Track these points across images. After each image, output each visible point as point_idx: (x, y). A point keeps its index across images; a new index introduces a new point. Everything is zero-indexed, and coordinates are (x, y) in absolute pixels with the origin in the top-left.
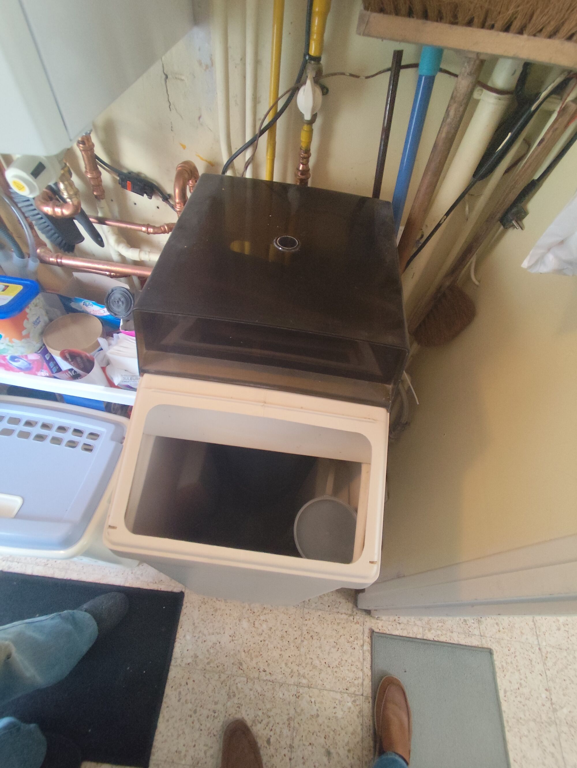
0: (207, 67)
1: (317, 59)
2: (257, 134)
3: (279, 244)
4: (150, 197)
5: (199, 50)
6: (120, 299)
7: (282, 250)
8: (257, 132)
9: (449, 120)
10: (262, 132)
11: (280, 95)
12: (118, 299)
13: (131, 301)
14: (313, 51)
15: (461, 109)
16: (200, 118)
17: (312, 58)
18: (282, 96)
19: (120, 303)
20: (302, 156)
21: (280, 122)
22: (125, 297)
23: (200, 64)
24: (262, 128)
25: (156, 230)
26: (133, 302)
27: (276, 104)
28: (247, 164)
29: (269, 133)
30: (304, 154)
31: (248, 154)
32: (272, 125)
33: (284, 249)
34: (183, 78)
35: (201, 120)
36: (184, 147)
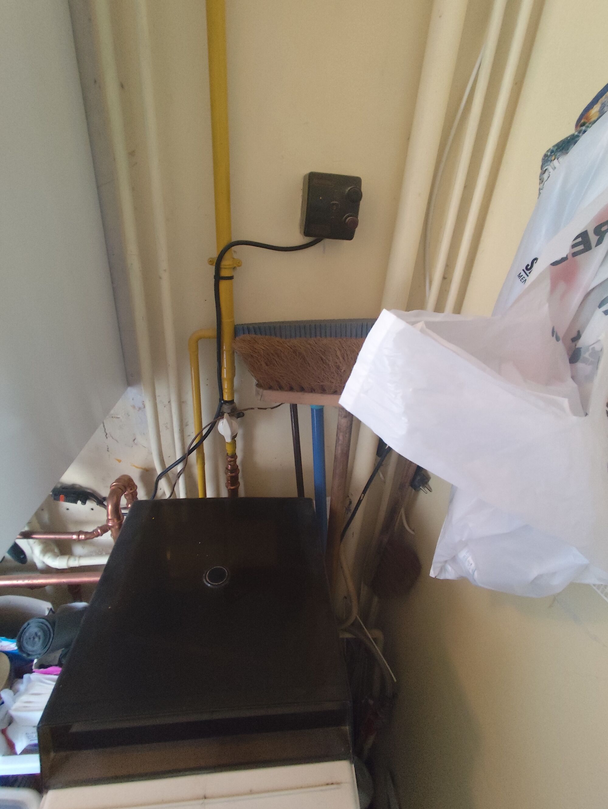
0: (140, 409)
1: (232, 402)
2: (186, 454)
3: (208, 580)
4: (84, 503)
5: (133, 399)
6: (36, 634)
7: (212, 587)
8: (186, 451)
9: (340, 442)
10: (190, 452)
11: (203, 427)
12: (34, 634)
13: (50, 635)
14: (226, 398)
15: (347, 435)
16: (134, 440)
17: (226, 402)
18: (205, 428)
19: (37, 639)
20: (229, 460)
21: (206, 443)
22: (44, 631)
23: (134, 407)
24: (190, 449)
25: (88, 536)
26: (52, 635)
27: (201, 432)
28: (179, 475)
29: (197, 451)
30: (231, 459)
31: (179, 468)
32: (199, 445)
33: (212, 585)
34: (118, 416)
35: (136, 441)
36: (120, 461)
